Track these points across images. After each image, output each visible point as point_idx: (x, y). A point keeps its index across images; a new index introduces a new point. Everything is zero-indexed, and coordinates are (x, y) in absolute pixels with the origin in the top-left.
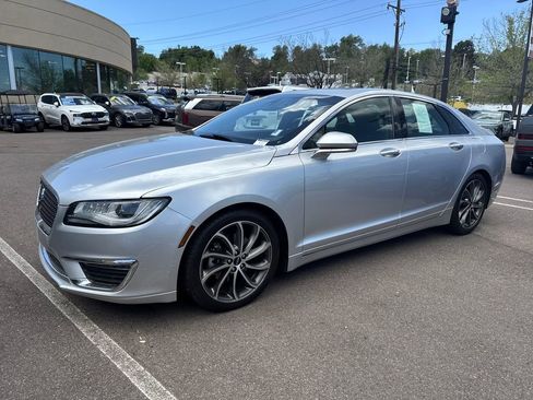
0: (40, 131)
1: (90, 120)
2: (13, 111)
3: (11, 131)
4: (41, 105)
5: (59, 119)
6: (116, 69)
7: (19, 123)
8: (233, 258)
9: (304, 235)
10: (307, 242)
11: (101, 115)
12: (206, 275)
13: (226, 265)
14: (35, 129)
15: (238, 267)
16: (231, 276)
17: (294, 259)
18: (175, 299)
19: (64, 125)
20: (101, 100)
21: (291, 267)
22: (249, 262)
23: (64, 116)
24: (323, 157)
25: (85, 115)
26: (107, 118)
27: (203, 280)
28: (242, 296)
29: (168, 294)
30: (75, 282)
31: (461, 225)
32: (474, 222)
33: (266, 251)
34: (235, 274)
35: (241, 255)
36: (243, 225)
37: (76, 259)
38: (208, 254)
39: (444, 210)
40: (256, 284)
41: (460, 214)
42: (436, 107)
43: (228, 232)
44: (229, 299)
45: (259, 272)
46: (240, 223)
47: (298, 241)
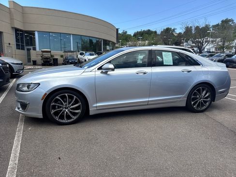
2: (69, 58)
4: (79, 56)
7: (70, 62)
8: (65, 107)
9: (97, 102)
10: (98, 105)
12: (53, 112)
13: (61, 109)
15: (67, 110)
16: (63, 112)
17: (92, 111)
18: (42, 117)
21: (91, 113)
22: (71, 109)
23: (85, 60)
24: (106, 73)
27: (52, 113)
28: (69, 121)
29: (40, 115)
30: (18, 108)
31: (194, 108)
32: (205, 107)
33: (79, 106)
34: (65, 112)
35: (68, 106)
36: (68, 95)
37: (19, 102)
38: (53, 104)
39: (180, 99)
40: (75, 118)
41: (193, 103)
42: (178, 54)
43: (61, 97)
44: (64, 121)
45: (77, 113)
46: (66, 94)
47: (94, 104)
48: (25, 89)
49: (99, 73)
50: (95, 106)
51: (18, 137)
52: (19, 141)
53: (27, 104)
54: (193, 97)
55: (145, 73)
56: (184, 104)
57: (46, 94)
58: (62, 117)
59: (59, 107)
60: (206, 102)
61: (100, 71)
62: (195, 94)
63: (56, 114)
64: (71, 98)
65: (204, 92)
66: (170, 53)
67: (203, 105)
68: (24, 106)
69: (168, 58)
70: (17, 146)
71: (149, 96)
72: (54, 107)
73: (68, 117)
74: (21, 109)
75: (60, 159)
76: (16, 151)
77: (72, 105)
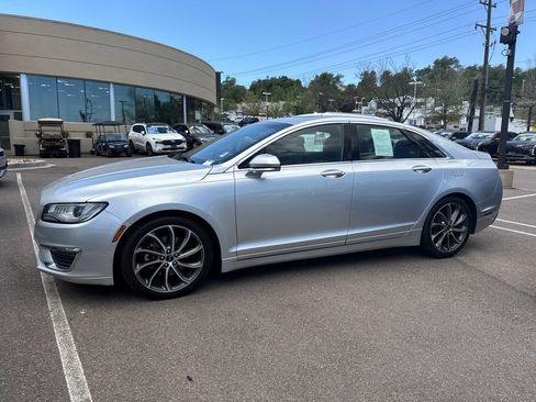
0: (129, 156)
1: (169, 146)
2: (108, 139)
3: (105, 156)
4: (133, 134)
5: (144, 145)
6: (201, 101)
7: (112, 149)
8: (166, 255)
9: (238, 243)
10: (241, 248)
11: (179, 142)
12: (139, 268)
13: (159, 261)
14: (124, 154)
15: (170, 264)
16: (163, 270)
17: (227, 264)
18: (112, 283)
19: (147, 152)
20: (181, 130)
21: (225, 268)
22: (180, 260)
23: (148, 143)
24: (258, 175)
25: (166, 143)
26: (185, 145)
27: (136, 272)
28: (175, 289)
29: (107, 279)
30: (47, 264)
31: (435, 248)
32: (456, 246)
33: (199, 253)
34: (168, 269)
35: (172, 254)
36: (175, 229)
37: (47, 247)
38: (140, 250)
39: (409, 231)
40: (189, 280)
41: (433, 237)
42: (403, 132)
43: (159, 234)
44: (163, 290)
45: (194, 270)
46: (170, 227)
47: (231, 247)
48: (69, 215)
49: (241, 175)
50: (235, 252)
51: (63, 334)
52: (70, 345)
53: (75, 253)
54: (433, 224)
55: (339, 175)
56: (416, 242)
57: (123, 227)
58: (159, 281)
59: (152, 257)
60: (457, 234)
61: (245, 171)
62: (438, 219)
63: (146, 273)
64: (181, 234)
65: (456, 214)
66: (387, 132)
67: (453, 242)
68: (64, 258)
69: (383, 141)
70: (71, 359)
71: (350, 226)
72: (140, 258)
73: (174, 280)
74: (54, 265)
75: (190, 380)
76: (75, 371)
77: (184, 251)
